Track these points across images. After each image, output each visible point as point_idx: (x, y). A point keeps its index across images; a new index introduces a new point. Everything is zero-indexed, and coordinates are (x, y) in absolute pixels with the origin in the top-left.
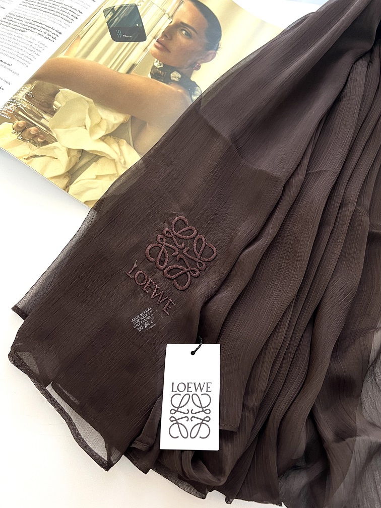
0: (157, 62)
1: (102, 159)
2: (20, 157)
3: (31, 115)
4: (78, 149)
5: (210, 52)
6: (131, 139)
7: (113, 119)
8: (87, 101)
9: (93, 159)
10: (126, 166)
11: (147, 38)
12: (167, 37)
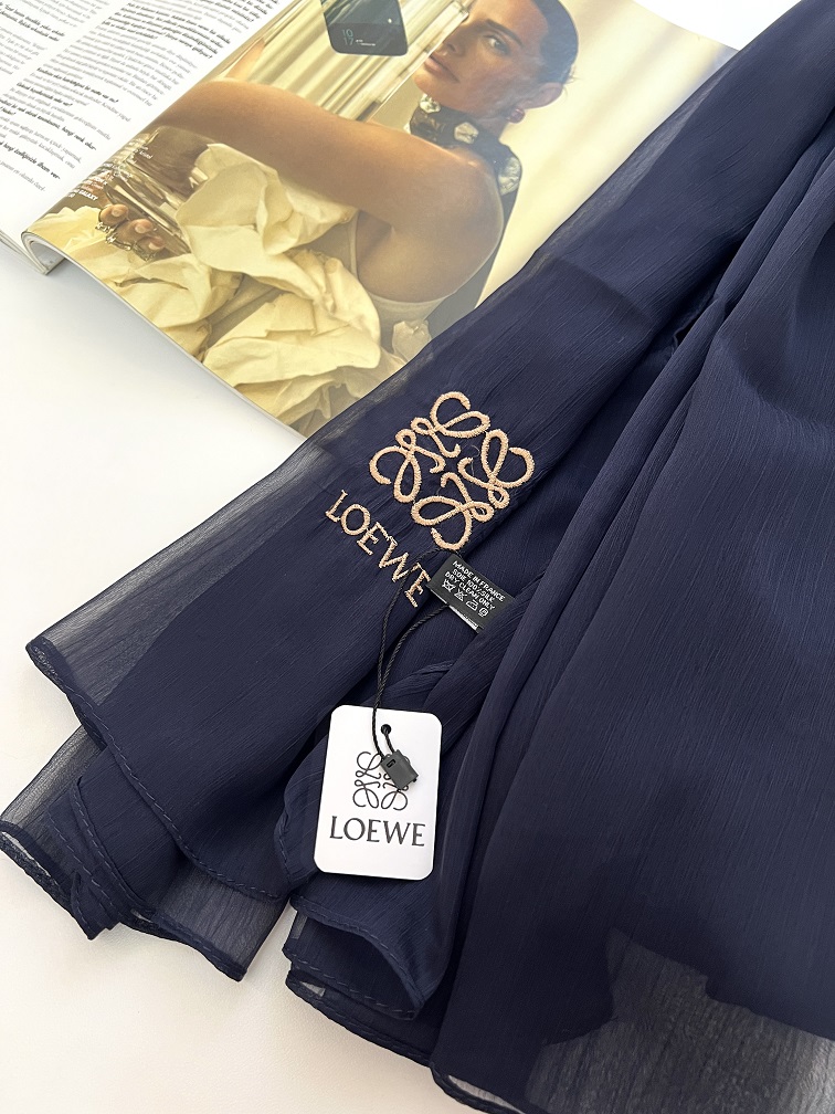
0: (426, 100)
1: (286, 296)
2: (106, 280)
3: (141, 195)
4: (235, 272)
5: (548, 85)
6: (353, 259)
7: (319, 213)
8: (265, 173)
9: (264, 295)
10: (337, 315)
11: (410, 49)
12: (453, 49)
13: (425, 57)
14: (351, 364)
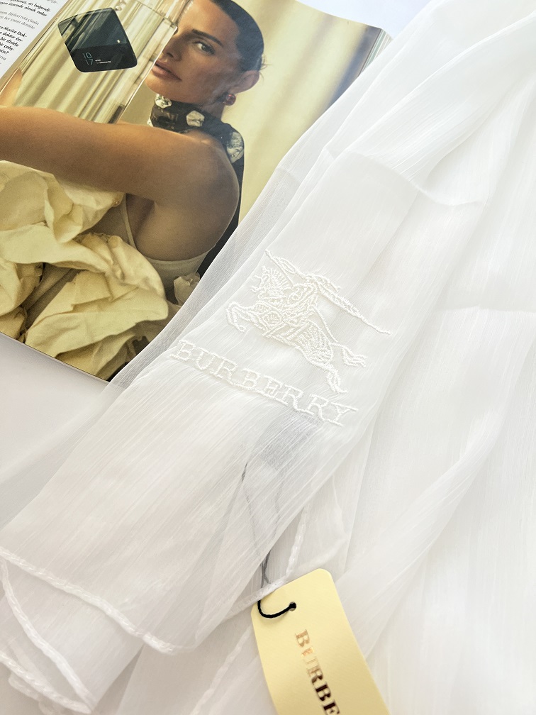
0: (160, 99)
1: (81, 274)
4: (37, 263)
5: (248, 73)
6: (130, 235)
7: (95, 202)
8: (44, 178)
9: (64, 277)
10: (127, 281)
11: (139, 61)
12: (171, 56)
13: (152, 65)
14: (145, 319)
